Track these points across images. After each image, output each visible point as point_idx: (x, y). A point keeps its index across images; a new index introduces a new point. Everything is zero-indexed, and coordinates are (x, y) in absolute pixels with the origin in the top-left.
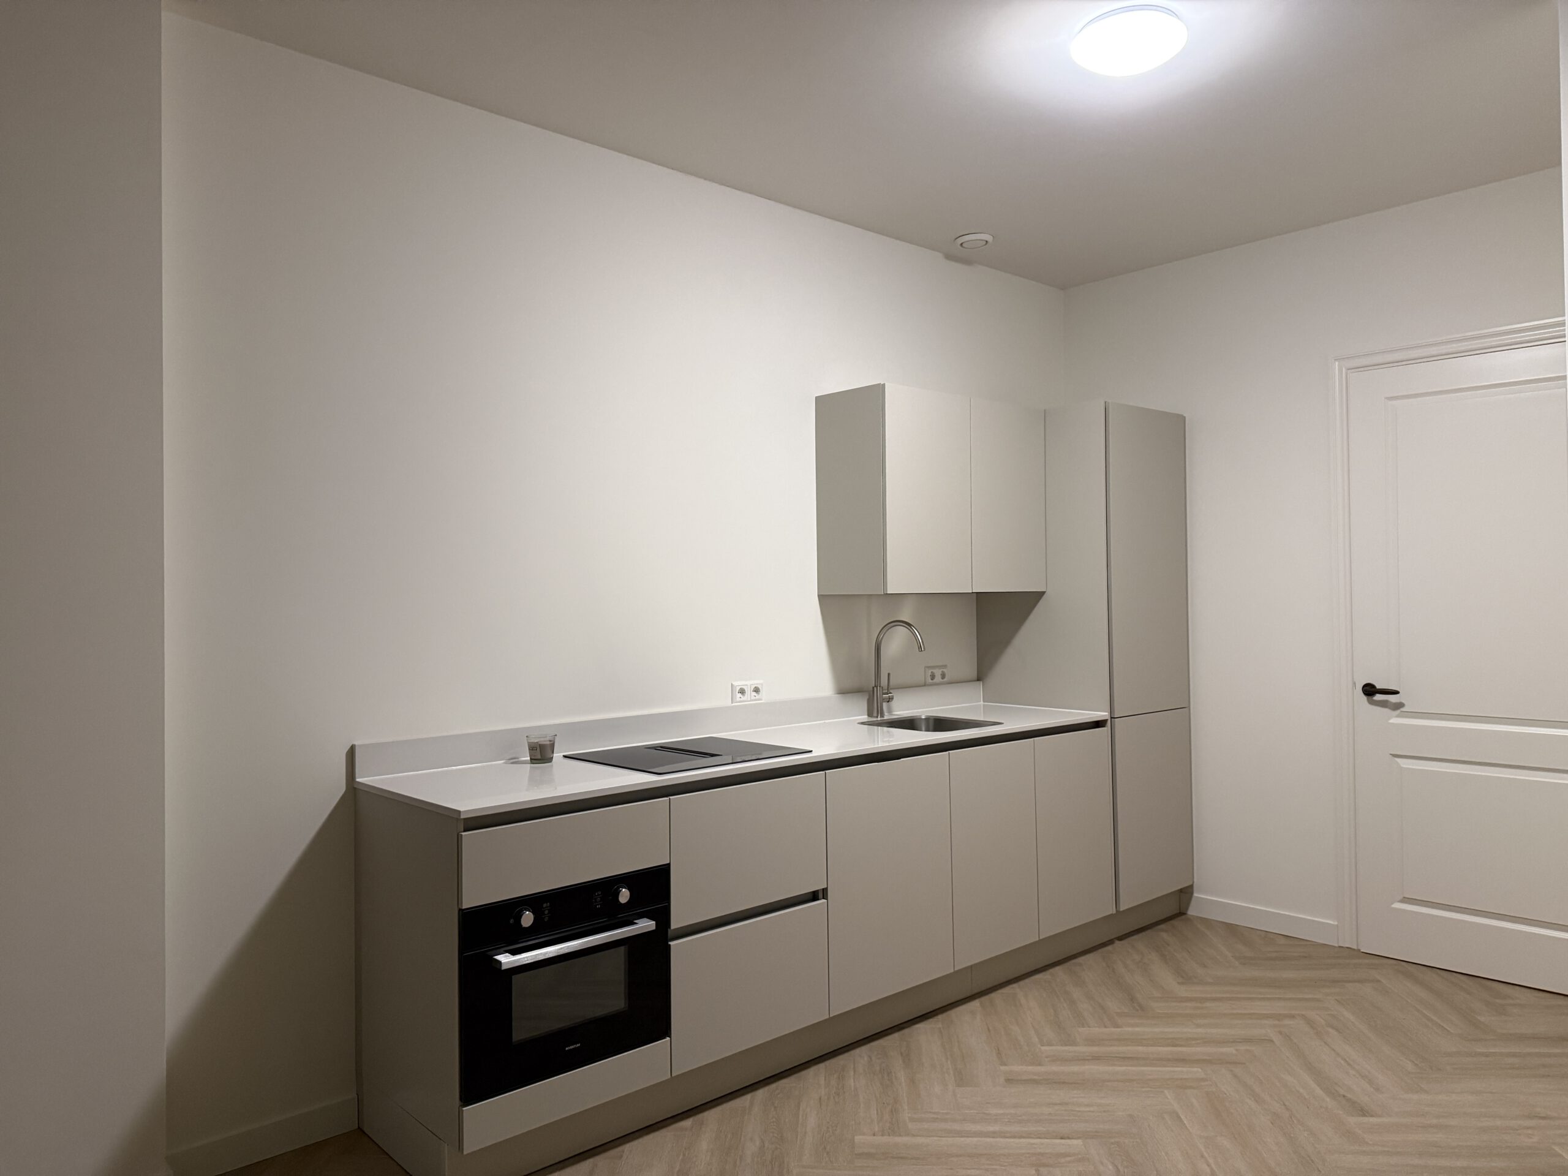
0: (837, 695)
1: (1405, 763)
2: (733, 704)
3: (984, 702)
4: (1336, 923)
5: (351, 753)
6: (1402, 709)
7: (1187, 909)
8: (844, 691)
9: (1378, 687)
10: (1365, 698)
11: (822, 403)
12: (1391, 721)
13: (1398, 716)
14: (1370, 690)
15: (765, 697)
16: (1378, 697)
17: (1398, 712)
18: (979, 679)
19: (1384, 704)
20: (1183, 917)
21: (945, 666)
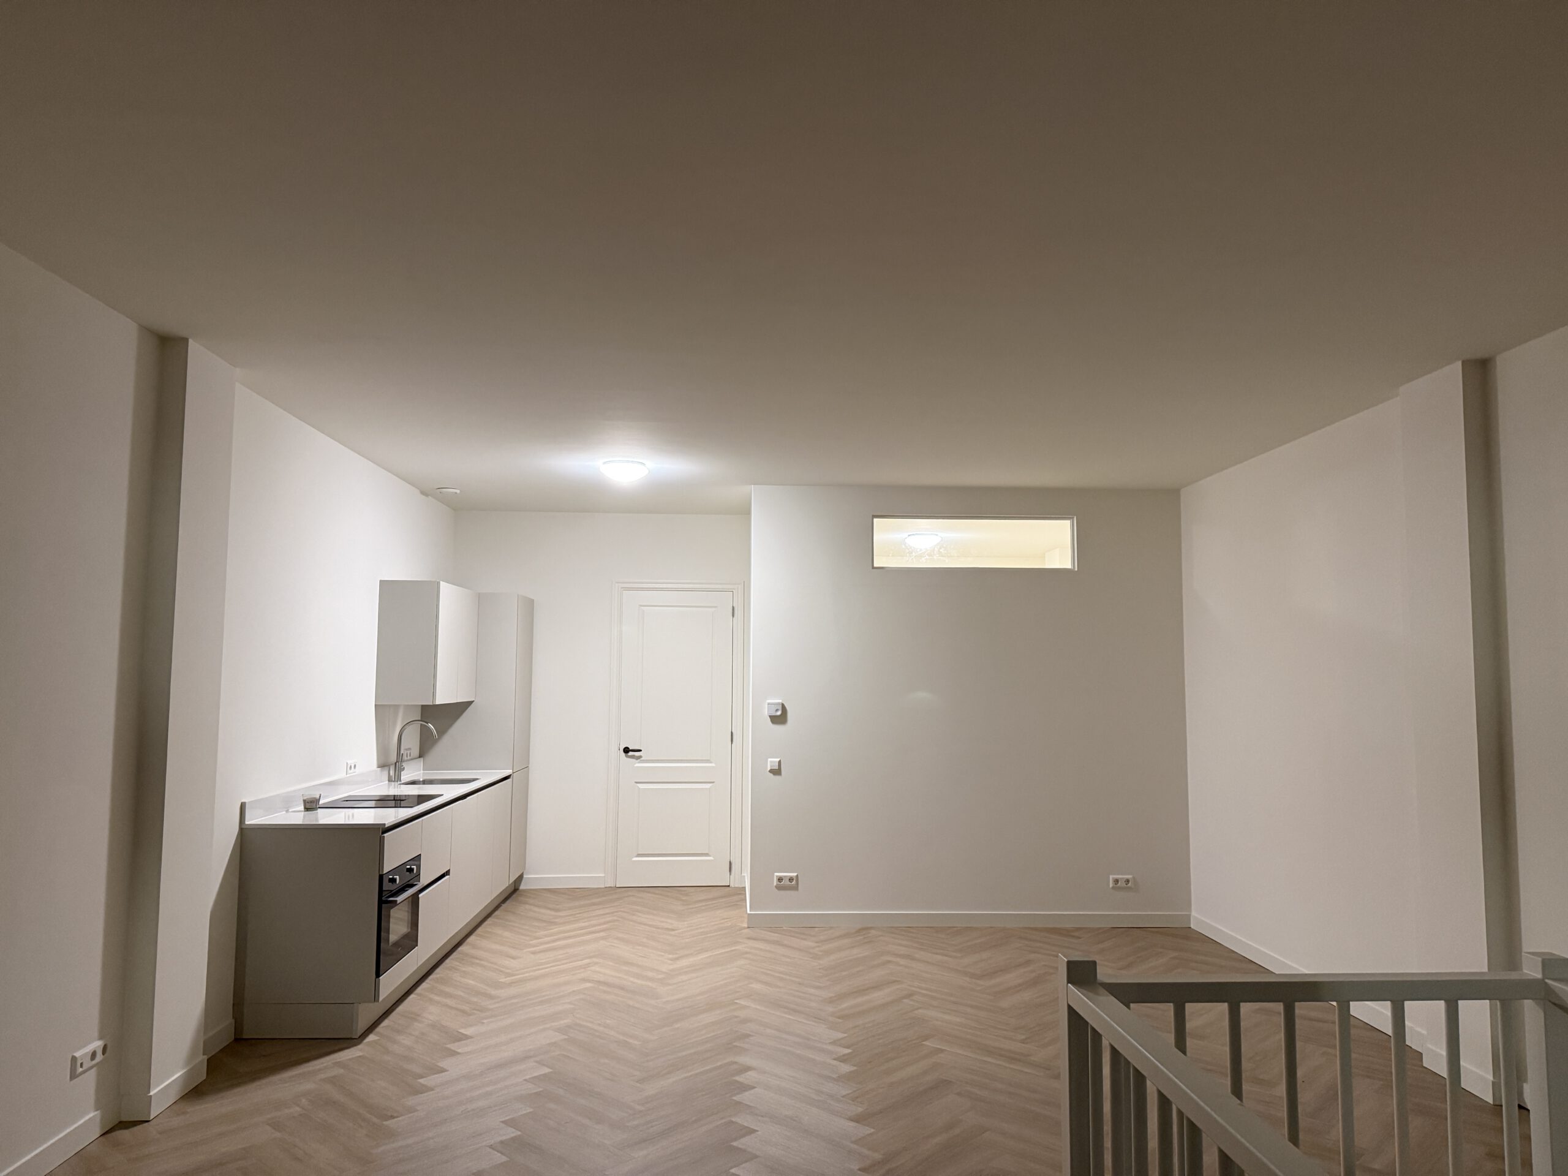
0: (379, 769)
1: (641, 786)
2: (348, 775)
3: (423, 770)
4: (603, 875)
5: (243, 807)
6: (641, 759)
7: (519, 886)
8: (382, 766)
9: (630, 749)
10: (624, 754)
11: (383, 583)
12: (636, 765)
13: (639, 763)
14: (626, 750)
15: (358, 771)
16: (631, 753)
17: (639, 760)
18: (420, 757)
19: (633, 757)
20: (518, 892)
21: (410, 749)
